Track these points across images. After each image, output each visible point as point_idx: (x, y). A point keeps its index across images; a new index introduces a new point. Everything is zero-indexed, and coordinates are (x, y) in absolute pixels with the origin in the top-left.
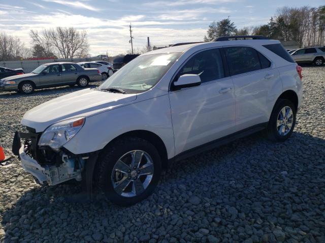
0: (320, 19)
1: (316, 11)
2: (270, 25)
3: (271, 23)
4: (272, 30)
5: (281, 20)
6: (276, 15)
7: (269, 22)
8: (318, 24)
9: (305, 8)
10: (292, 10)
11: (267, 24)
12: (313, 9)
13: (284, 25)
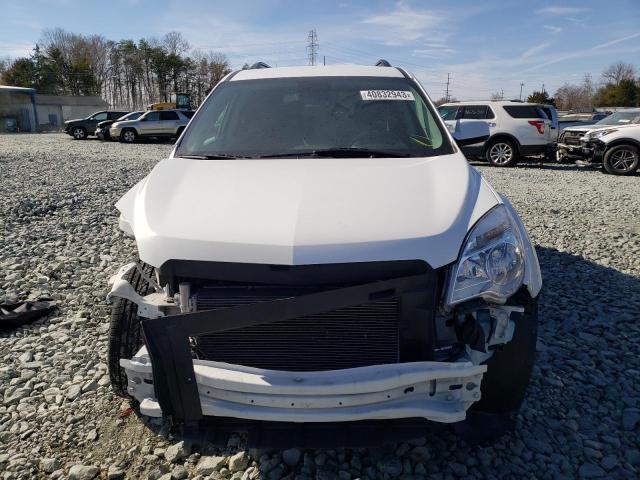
0: (126, 63)
1: (117, 47)
2: (36, 61)
3: (37, 57)
4: (40, 70)
5: (55, 53)
6: (44, 42)
7: (33, 53)
8: (122, 71)
9: (98, 39)
10: (74, 38)
11: (29, 57)
12: (111, 43)
13: (63, 64)
